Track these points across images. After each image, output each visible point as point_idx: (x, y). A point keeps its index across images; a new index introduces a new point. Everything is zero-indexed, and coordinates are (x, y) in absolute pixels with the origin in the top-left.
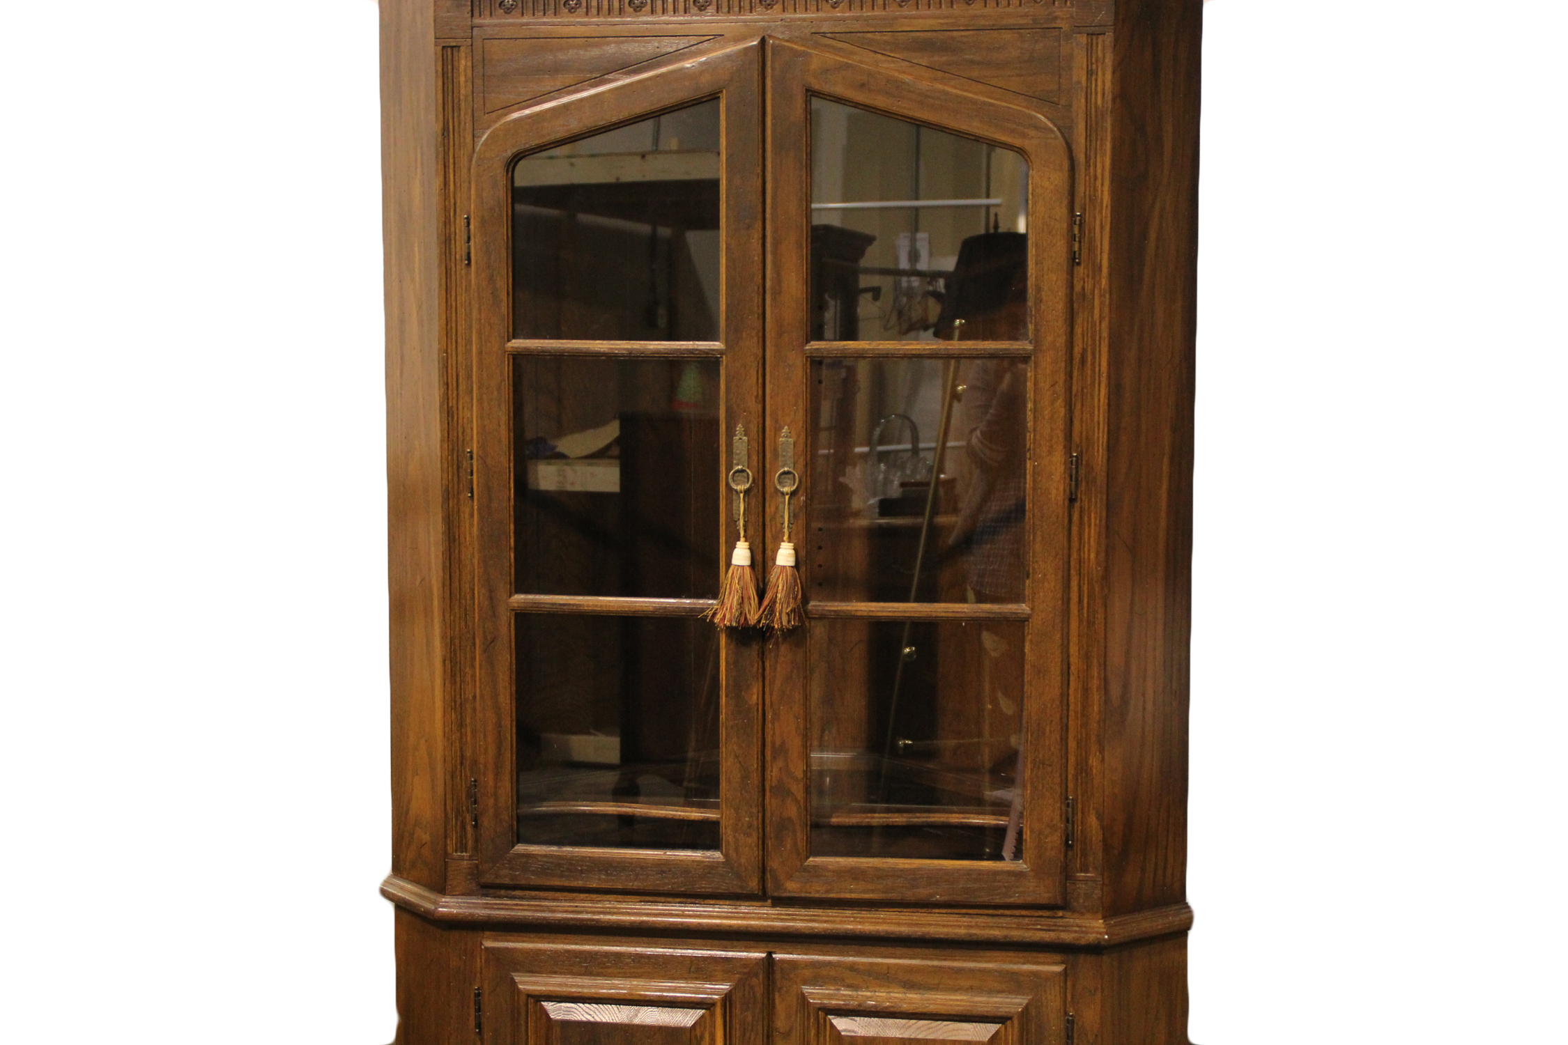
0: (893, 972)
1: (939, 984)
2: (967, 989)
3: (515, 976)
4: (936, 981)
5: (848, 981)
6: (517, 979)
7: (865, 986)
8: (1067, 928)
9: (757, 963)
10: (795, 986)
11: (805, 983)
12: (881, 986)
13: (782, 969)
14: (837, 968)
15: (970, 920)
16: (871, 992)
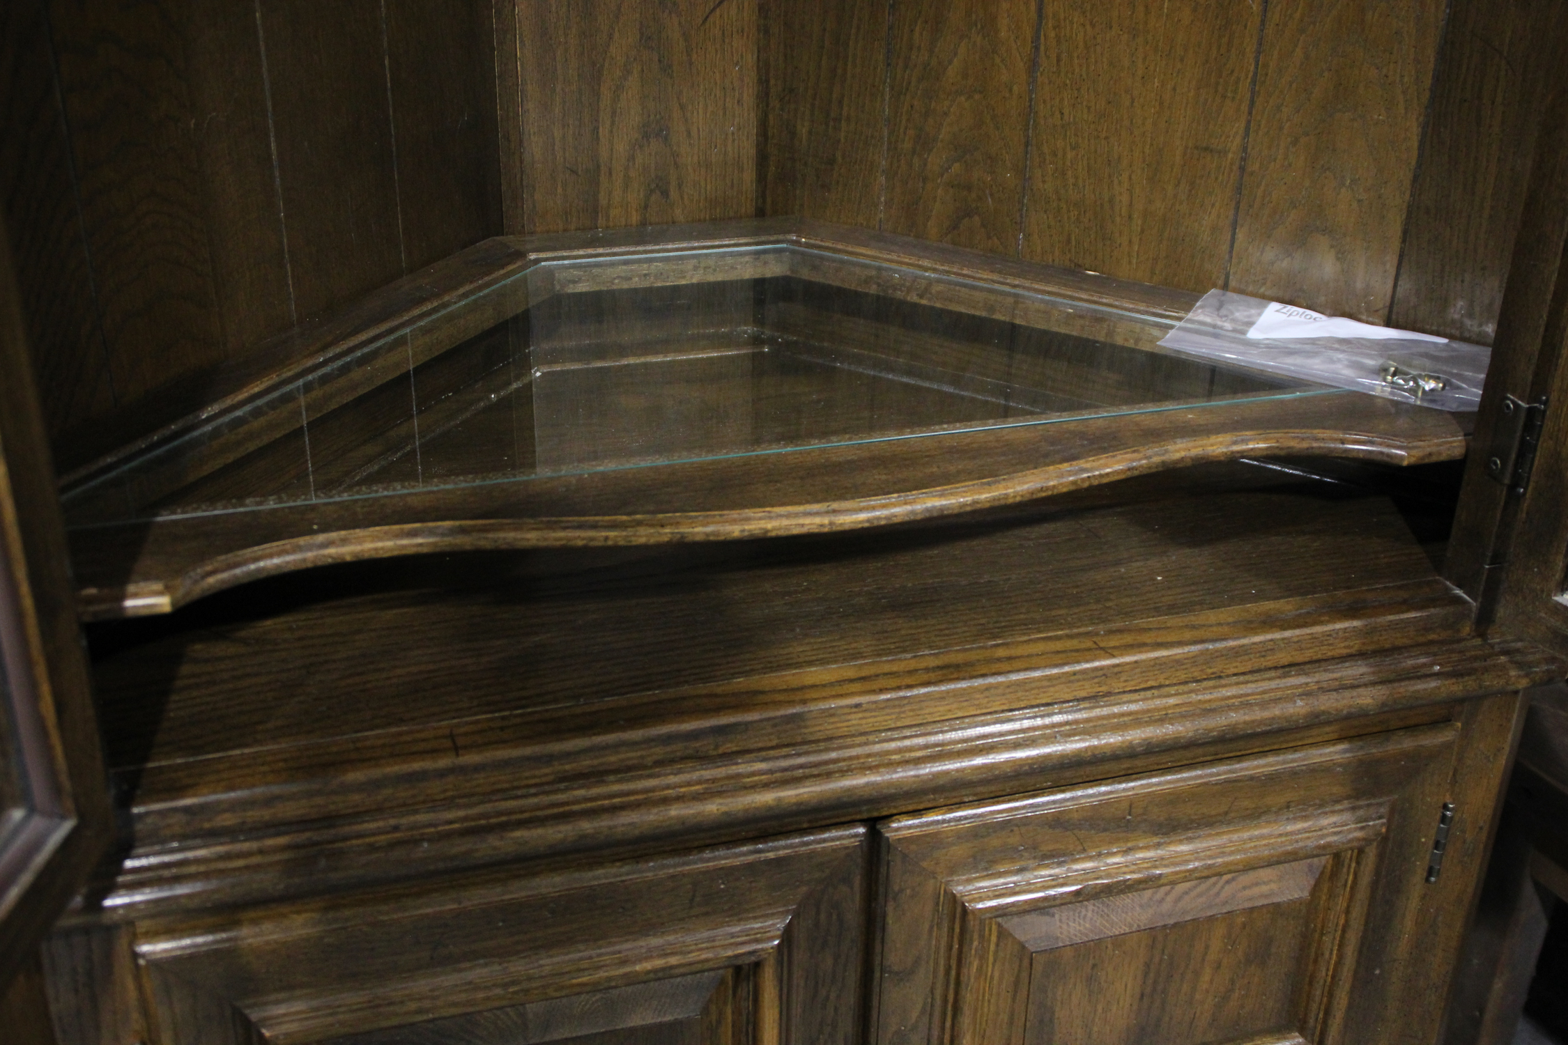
0: (1140, 811)
1: (1226, 813)
2: (1280, 809)
3: (249, 1007)
4: (1224, 808)
5: (1045, 848)
6: (254, 1015)
7: (1080, 848)
8: (1489, 662)
9: (848, 855)
10: (932, 881)
11: (952, 870)
12: (1111, 843)
13: (905, 856)
14: (1023, 830)
15: (1302, 680)
16: (1091, 858)
